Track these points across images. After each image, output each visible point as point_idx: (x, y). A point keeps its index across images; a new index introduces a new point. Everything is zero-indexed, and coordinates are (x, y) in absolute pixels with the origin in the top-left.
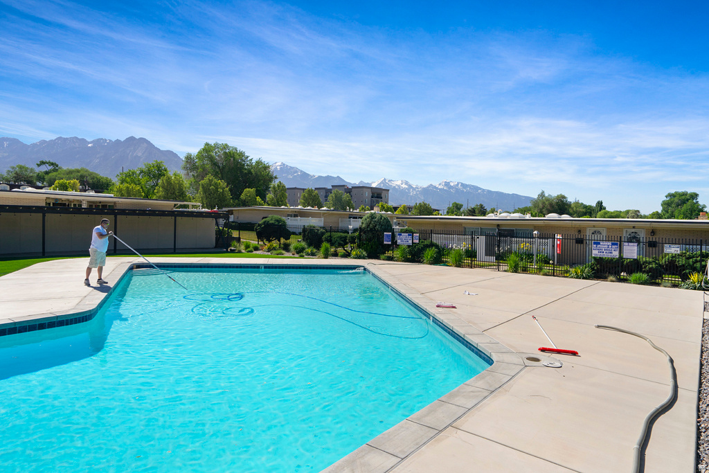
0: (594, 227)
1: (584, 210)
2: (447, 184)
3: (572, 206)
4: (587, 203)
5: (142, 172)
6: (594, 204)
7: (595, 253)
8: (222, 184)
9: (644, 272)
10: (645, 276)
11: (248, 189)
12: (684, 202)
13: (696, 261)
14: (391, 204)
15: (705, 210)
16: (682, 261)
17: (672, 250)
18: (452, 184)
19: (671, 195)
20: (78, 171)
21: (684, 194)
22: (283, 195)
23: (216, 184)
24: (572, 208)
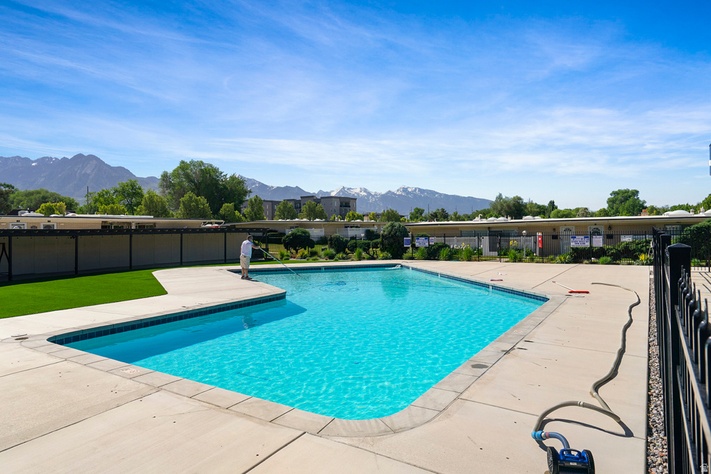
0: (565, 225)
1: (538, 210)
2: (405, 190)
3: (528, 206)
4: (541, 203)
5: (116, 191)
6: (546, 204)
7: (573, 244)
8: (201, 200)
9: (608, 256)
10: (609, 259)
11: (226, 204)
12: (626, 199)
13: (643, 246)
14: (359, 212)
15: (645, 205)
16: (633, 247)
17: (627, 239)
18: (410, 190)
19: (614, 193)
20: (38, 193)
21: (627, 191)
22: (260, 208)
23: (196, 200)
24: (528, 209)
